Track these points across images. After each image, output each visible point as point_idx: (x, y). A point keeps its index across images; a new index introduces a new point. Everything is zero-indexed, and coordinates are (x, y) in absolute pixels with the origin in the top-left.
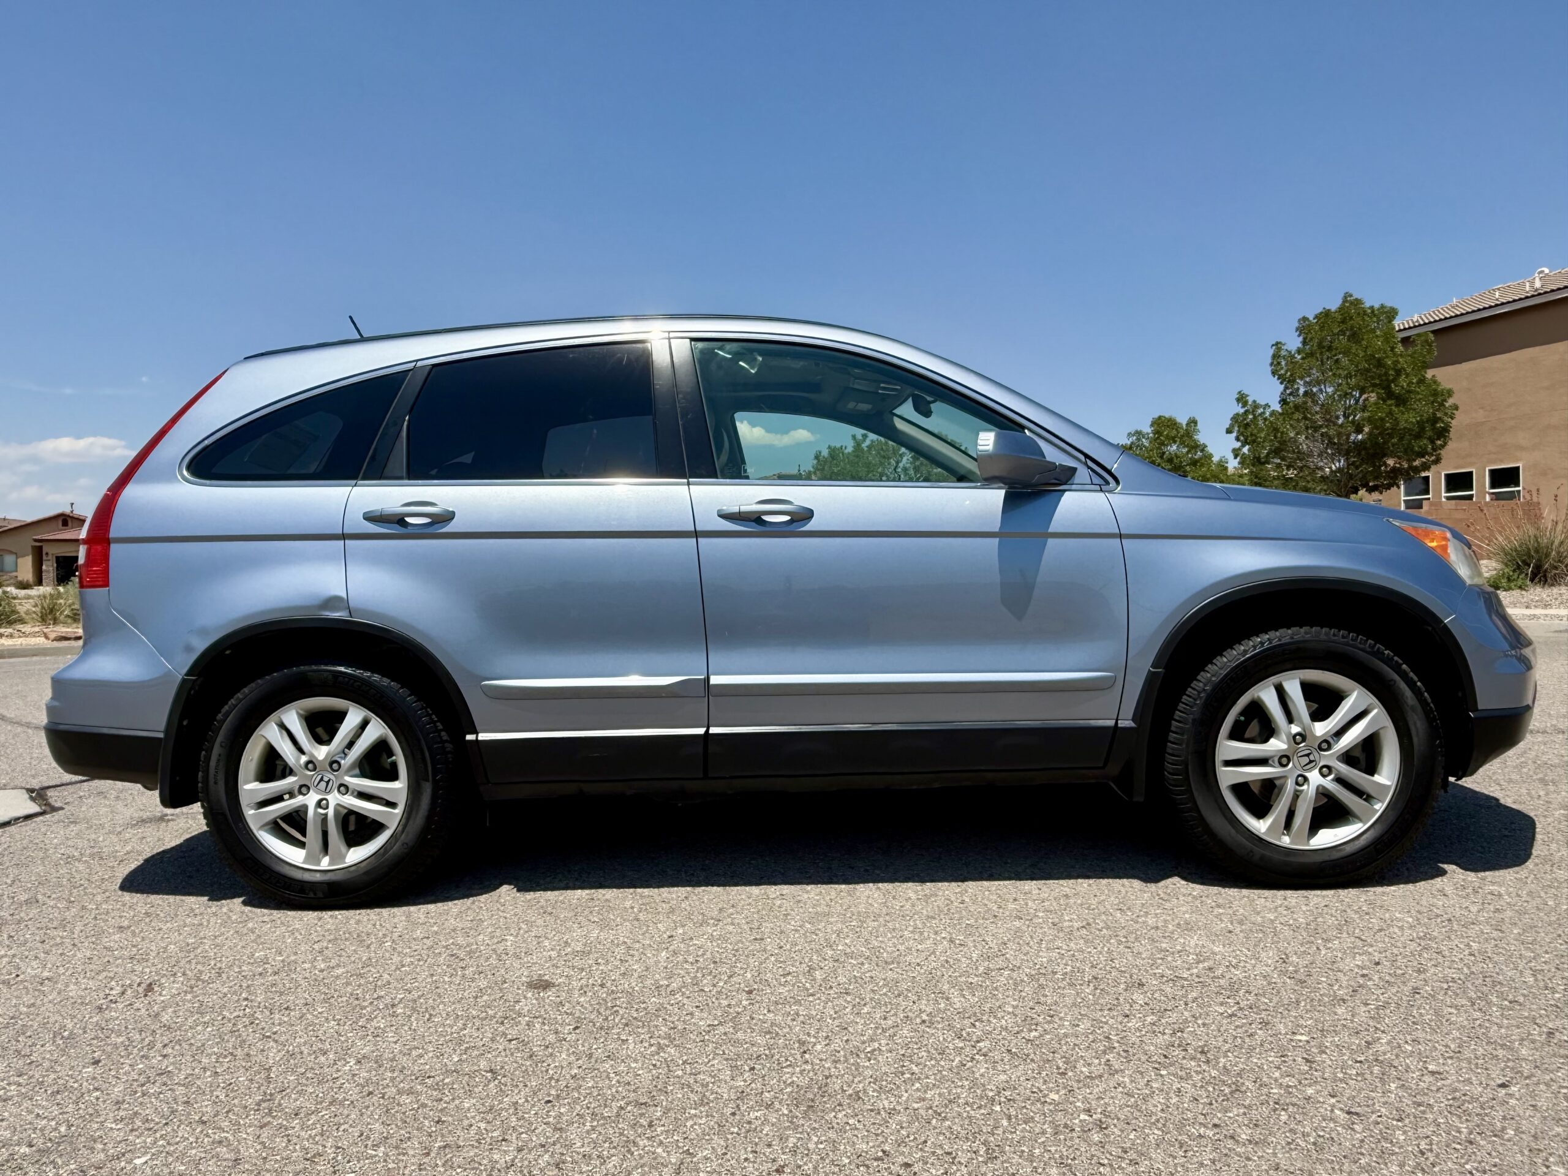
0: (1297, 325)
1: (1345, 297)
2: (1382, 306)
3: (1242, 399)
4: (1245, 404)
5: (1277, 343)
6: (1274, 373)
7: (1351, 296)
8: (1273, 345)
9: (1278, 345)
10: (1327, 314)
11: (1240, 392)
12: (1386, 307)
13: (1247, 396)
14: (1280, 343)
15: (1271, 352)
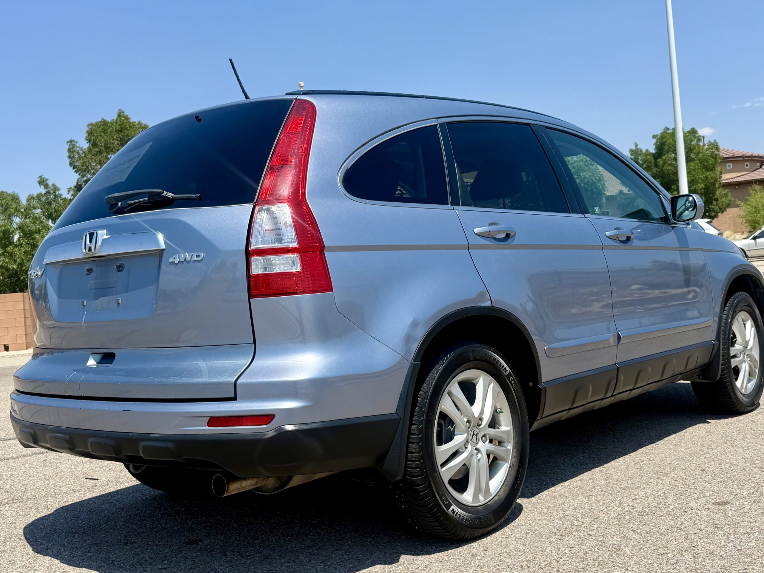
0: (87, 129)
1: (120, 113)
2: (139, 123)
3: (42, 182)
4: (46, 186)
5: (71, 141)
6: (71, 164)
7: (123, 112)
8: (68, 142)
9: (71, 142)
10: (104, 123)
11: (40, 177)
12: (141, 124)
13: (47, 180)
14: (73, 141)
15: (67, 147)
